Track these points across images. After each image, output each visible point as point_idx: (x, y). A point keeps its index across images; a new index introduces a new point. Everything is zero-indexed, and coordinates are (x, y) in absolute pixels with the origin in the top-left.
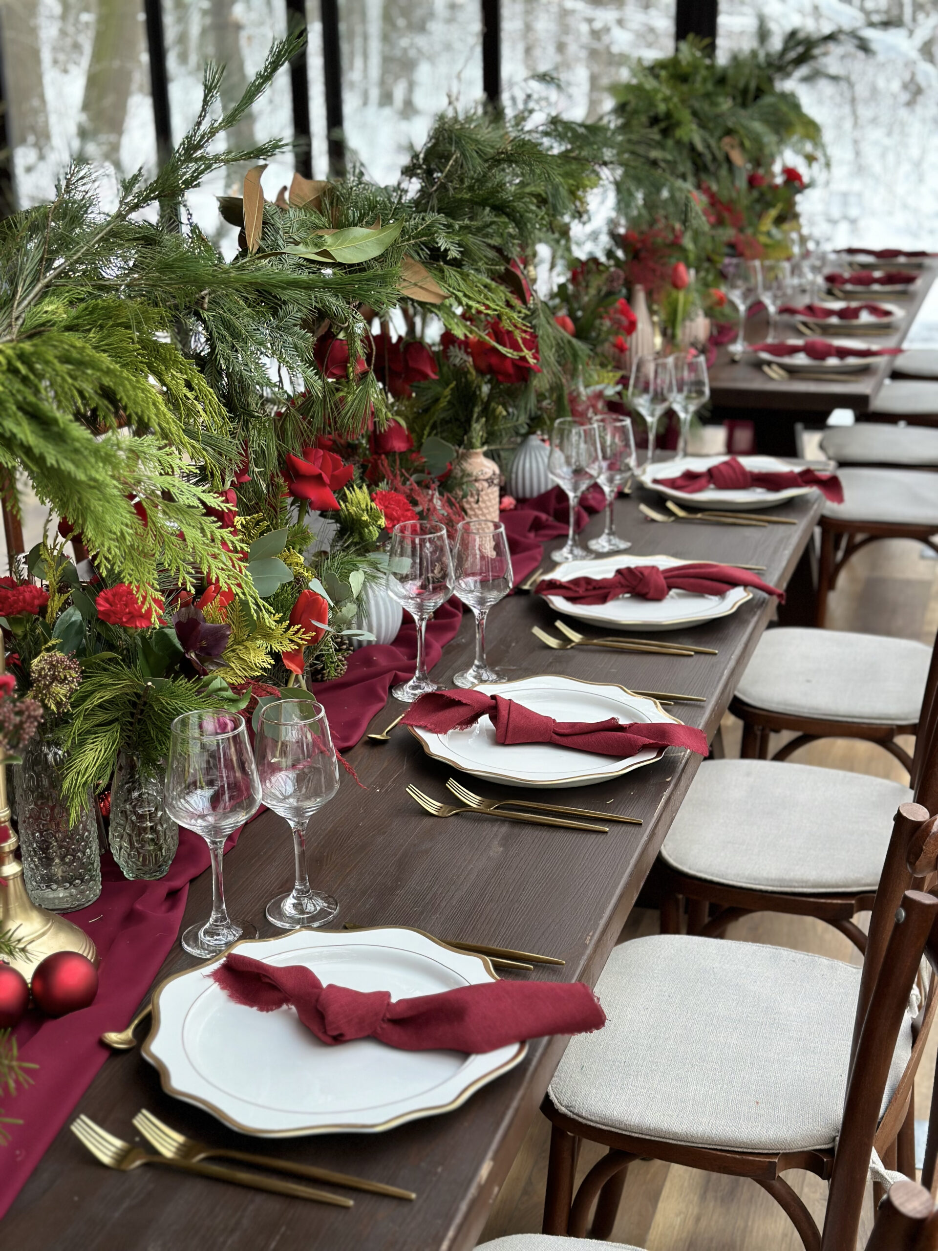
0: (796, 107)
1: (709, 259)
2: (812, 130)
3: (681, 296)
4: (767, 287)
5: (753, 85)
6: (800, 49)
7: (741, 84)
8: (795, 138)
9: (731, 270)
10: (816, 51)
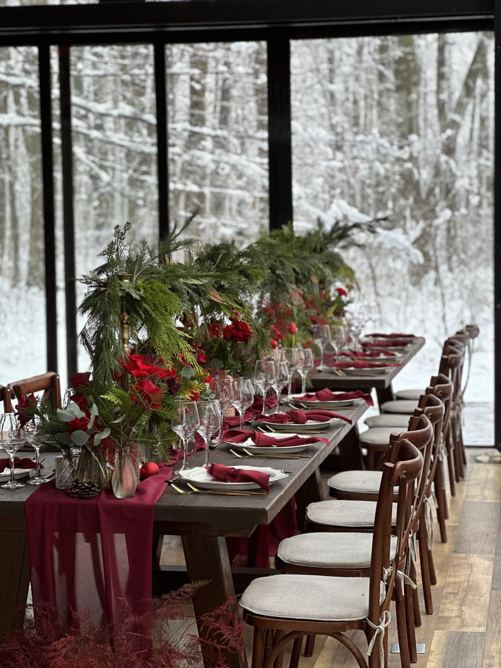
0: (341, 261)
1: (304, 324)
2: (350, 273)
3: (294, 337)
4: (333, 339)
5: (318, 247)
6: (340, 232)
7: (313, 247)
8: (341, 276)
9: (315, 330)
10: (350, 233)
